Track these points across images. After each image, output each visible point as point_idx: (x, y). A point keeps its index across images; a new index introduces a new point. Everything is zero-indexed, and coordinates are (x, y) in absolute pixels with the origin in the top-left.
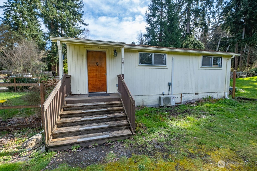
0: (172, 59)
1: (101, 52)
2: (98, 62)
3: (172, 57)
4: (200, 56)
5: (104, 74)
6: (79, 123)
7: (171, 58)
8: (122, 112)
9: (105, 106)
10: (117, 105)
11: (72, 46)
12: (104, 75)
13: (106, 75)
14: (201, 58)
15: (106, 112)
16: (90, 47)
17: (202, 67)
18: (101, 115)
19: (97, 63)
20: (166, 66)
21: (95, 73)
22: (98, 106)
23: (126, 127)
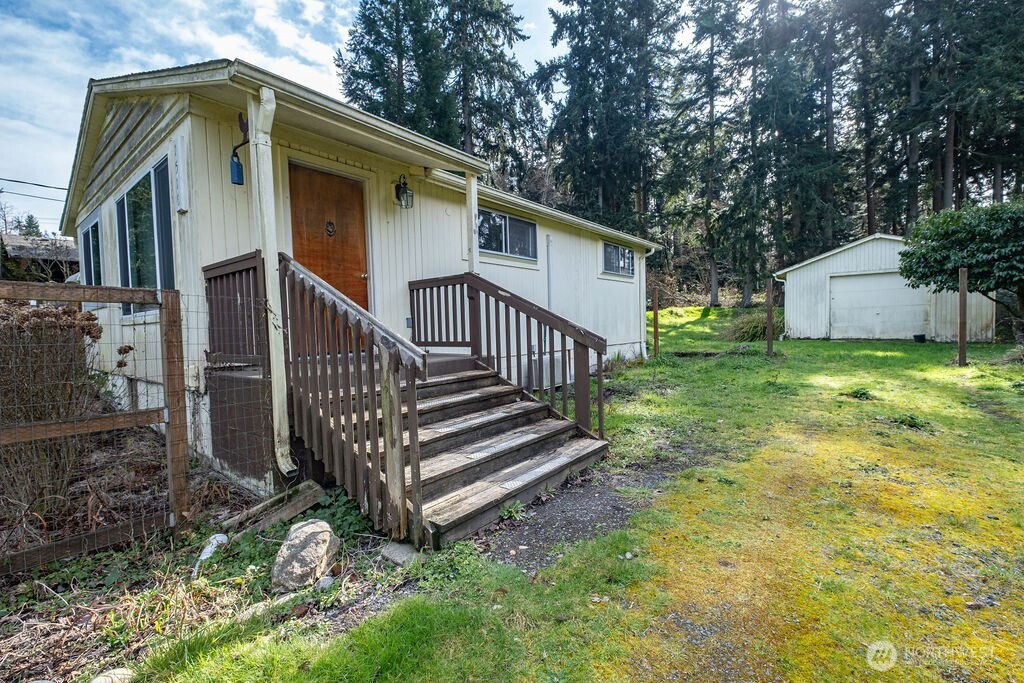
0: (548, 243)
1: (343, 180)
2: (333, 221)
3: (548, 236)
4: (596, 240)
5: (357, 274)
6: (439, 445)
7: (545, 237)
8: (518, 399)
9: (454, 386)
10: (486, 382)
11: (219, 123)
12: (356, 278)
13: (365, 279)
14: (600, 246)
15: (480, 405)
16: (302, 148)
17: (604, 273)
18: (476, 415)
19: (330, 224)
20: (535, 262)
21: (322, 265)
22: (434, 388)
23: (571, 433)
